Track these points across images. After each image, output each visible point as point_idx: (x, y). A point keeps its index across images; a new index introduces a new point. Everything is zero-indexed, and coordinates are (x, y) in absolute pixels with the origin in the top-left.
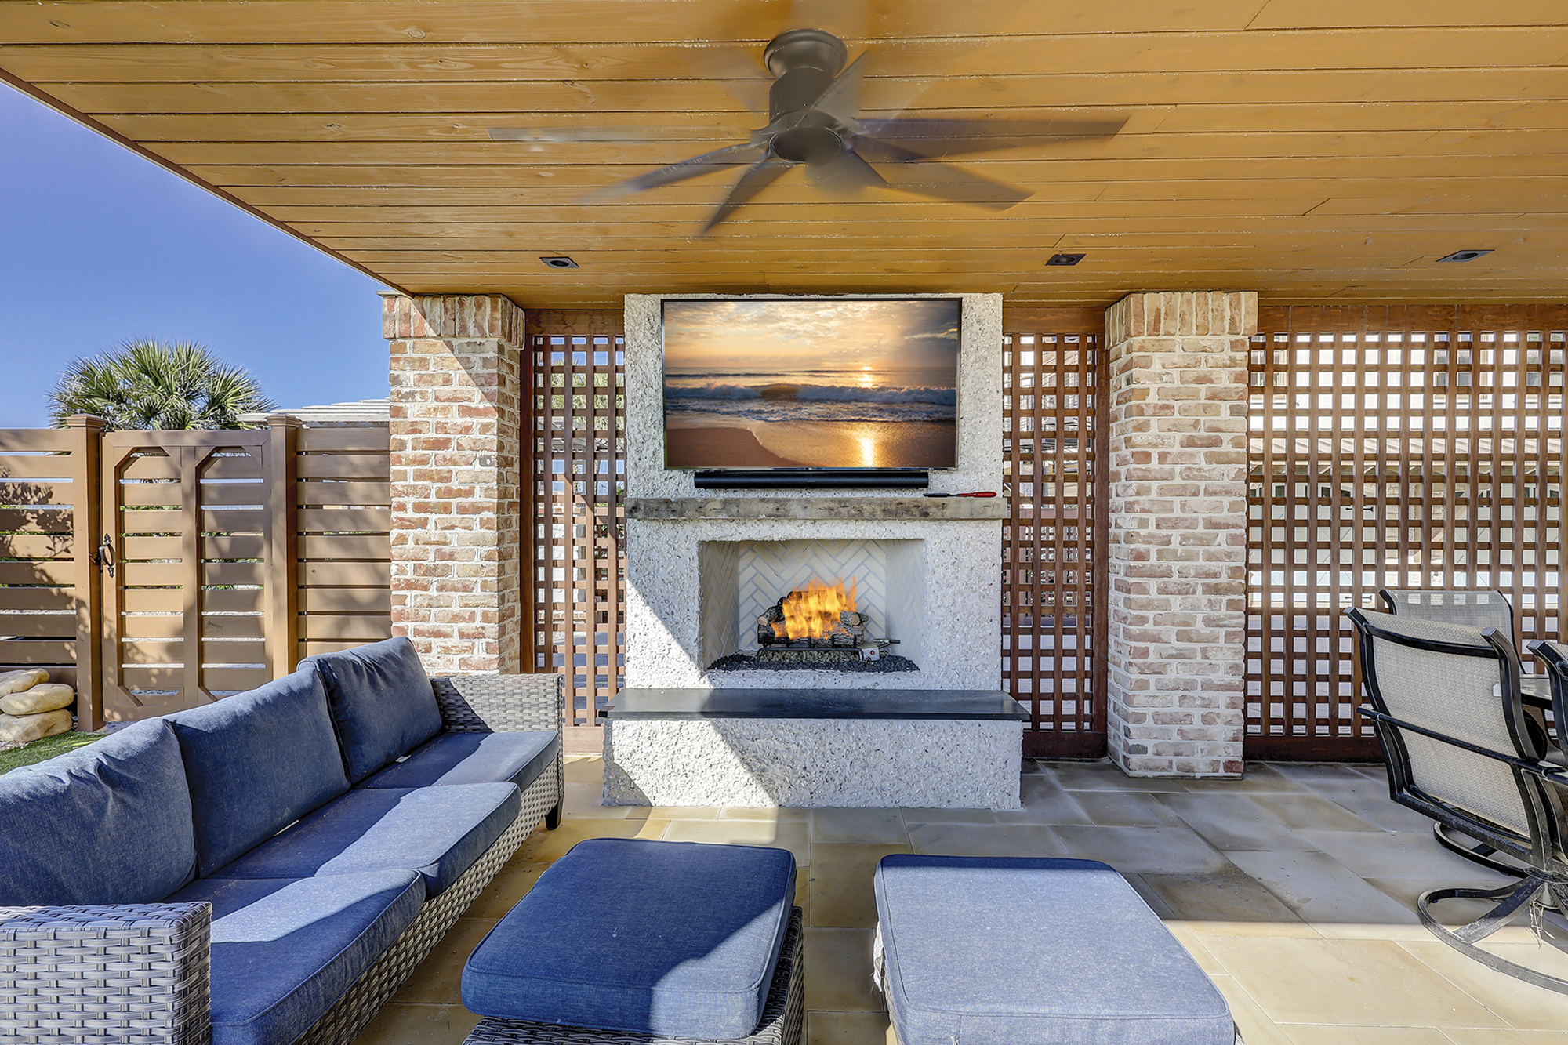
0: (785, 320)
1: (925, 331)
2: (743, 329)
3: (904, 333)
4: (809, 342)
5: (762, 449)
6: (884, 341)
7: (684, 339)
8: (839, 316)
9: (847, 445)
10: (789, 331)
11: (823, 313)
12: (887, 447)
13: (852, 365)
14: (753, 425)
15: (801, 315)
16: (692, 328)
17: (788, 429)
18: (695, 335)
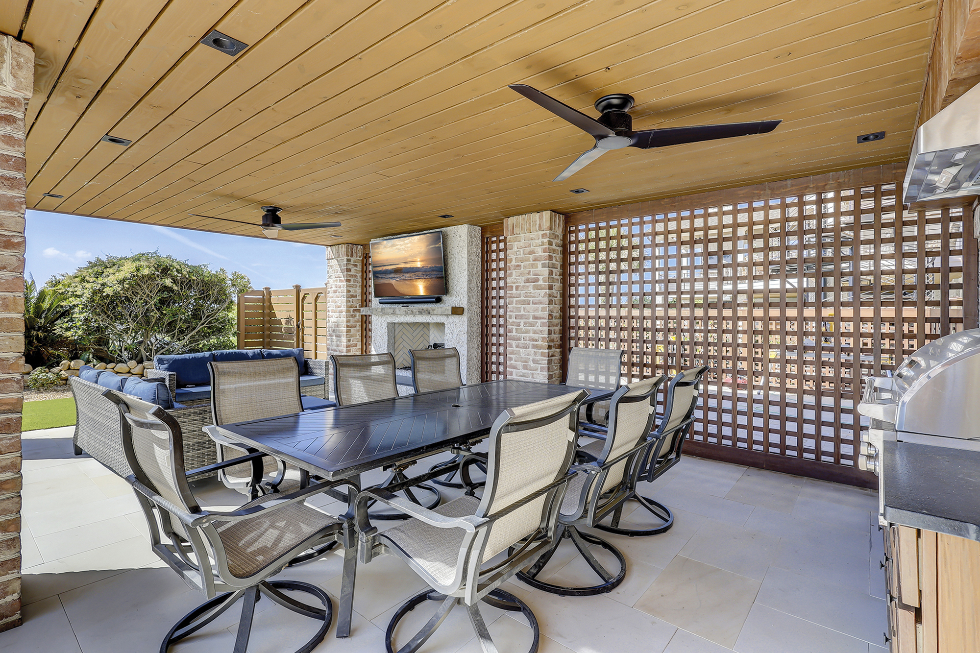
0: (397, 245)
1: (432, 245)
2: (388, 249)
3: (428, 246)
4: (404, 252)
5: (396, 290)
6: (422, 250)
7: (376, 254)
8: (410, 242)
9: (415, 287)
10: (399, 249)
11: (406, 242)
12: (427, 288)
13: (415, 259)
14: (393, 282)
15: (401, 243)
16: (377, 250)
17: (401, 283)
18: (378, 253)
